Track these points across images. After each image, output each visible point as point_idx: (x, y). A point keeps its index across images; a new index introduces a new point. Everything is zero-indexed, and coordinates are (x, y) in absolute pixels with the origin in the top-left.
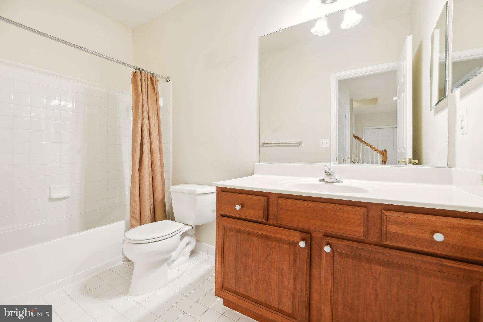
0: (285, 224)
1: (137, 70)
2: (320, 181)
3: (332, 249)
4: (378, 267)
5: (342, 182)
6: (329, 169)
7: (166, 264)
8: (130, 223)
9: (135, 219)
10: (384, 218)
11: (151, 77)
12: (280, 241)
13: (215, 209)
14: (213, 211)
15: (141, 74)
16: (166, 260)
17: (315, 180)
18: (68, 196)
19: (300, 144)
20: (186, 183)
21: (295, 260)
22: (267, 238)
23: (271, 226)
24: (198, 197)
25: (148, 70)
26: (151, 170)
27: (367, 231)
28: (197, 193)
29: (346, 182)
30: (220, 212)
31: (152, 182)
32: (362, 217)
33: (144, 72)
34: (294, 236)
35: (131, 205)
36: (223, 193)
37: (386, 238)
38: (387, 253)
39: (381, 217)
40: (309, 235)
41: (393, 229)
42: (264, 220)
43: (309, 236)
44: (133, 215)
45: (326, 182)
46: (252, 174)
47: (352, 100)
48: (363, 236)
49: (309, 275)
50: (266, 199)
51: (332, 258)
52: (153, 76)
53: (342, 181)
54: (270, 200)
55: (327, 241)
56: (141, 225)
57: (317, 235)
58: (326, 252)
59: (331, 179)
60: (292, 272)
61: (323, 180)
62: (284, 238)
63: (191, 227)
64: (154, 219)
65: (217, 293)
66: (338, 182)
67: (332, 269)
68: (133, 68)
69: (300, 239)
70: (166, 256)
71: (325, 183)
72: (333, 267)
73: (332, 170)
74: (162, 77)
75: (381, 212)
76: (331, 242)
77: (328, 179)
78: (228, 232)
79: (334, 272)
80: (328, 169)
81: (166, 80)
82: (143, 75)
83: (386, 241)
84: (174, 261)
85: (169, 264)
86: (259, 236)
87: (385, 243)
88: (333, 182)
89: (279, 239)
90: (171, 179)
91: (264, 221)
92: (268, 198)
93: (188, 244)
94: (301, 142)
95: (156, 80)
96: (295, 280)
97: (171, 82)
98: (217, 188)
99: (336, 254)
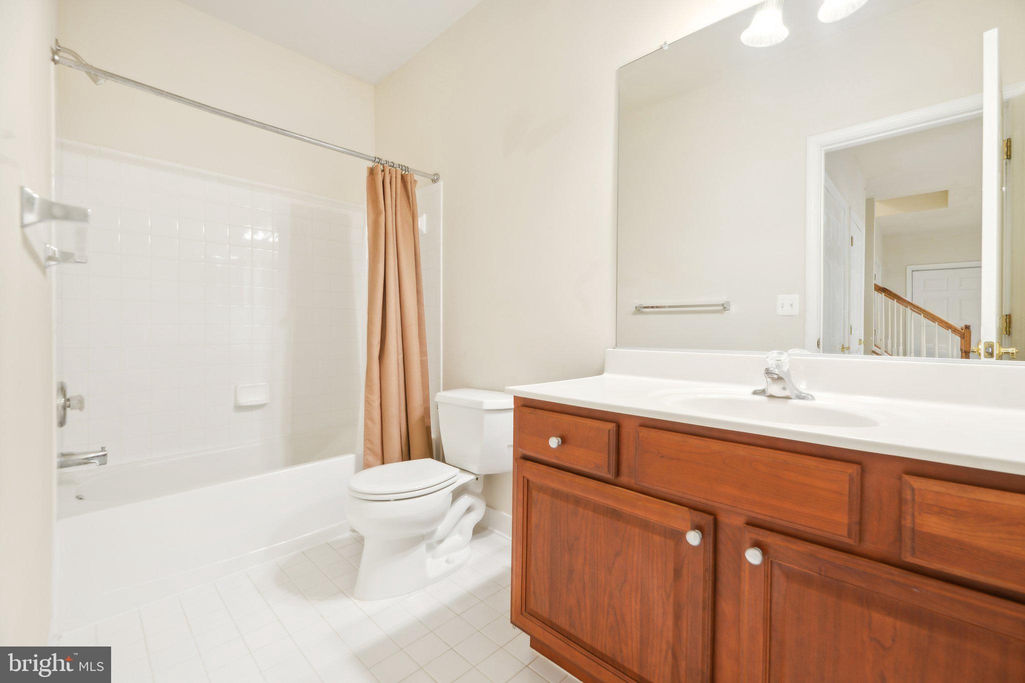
0: (656, 488)
1: (376, 164)
2: (755, 393)
3: (768, 557)
4: (889, 620)
5: (813, 398)
6: (778, 366)
7: (423, 547)
8: (364, 460)
9: (373, 452)
10: (908, 495)
11: (402, 176)
12: (645, 525)
13: (512, 443)
14: (509, 446)
15: (383, 171)
16: (422, 538)
17: (744, 392)
18: (266, 402)
19: (725, 307)
20: (469, 386)
21: (677, 573)
22: (615, 515)
23: (625, 490)
24: (489, 417)
25: (397, 162)
26: (402, 360)
27: (861, 523)
28: (486, 407)
29: (824, 399)
30: (520, 449)
31: (403, 383)
32: (847, 486)
33: (390, 166)
34: (678, 517)
35: (366, 425)
36: (526, 410)
37: (913, 549)
38: (915, 588)
39: (900, 492)
40: (710, 518)
41: (934, 525)
42: (610, 474)
43: (712, 522)
44: (369, 445)
45: (771, 396)
46: (601, 372)
47: (873, 199)
48: (849, 536)
49: (710, 612)
50: (615, 429)
51: (766, 579)
52: (407, 173)
53: (812, 396)
54: (625, 432)
55: (755, 537)
56: (383, 463)
57: (732, 521)
58: (751, 564)
59: (784, 389)
60: (671, 600)
61: (763, 392)
62: (654, 519)
63: (473, 477)
64: (407, 455)
65: (514, 619)
66: (800, 397)
67: (767, 607)
68: (369, 160)
69: (689, 525)
70: (424, 531)
71: (766, 398)
72: (769, 601)
73: (785, 368)
74: (425, 175)
75: (900, 478)
76: (763, 541)
77: (775, 389)
78: (534, 493)
79: (773, 615)
80: (774, 366)
81: (432, 180)
82: (387, 172)
83: (913, 554)
84: (441, 541)
85: (430, 547)
86: (598, 509)
87: (909, 559)
88: (788, 398)
89: (642, 519)
90: (442, 378)
91: (610, 476)
92: (619, 427)
93: (469, 510)
94: (728, 303)
95: (413, 181)
96: (677, 617)
97: (441, 183)
98: (516, 398)
99: (777, 572)
